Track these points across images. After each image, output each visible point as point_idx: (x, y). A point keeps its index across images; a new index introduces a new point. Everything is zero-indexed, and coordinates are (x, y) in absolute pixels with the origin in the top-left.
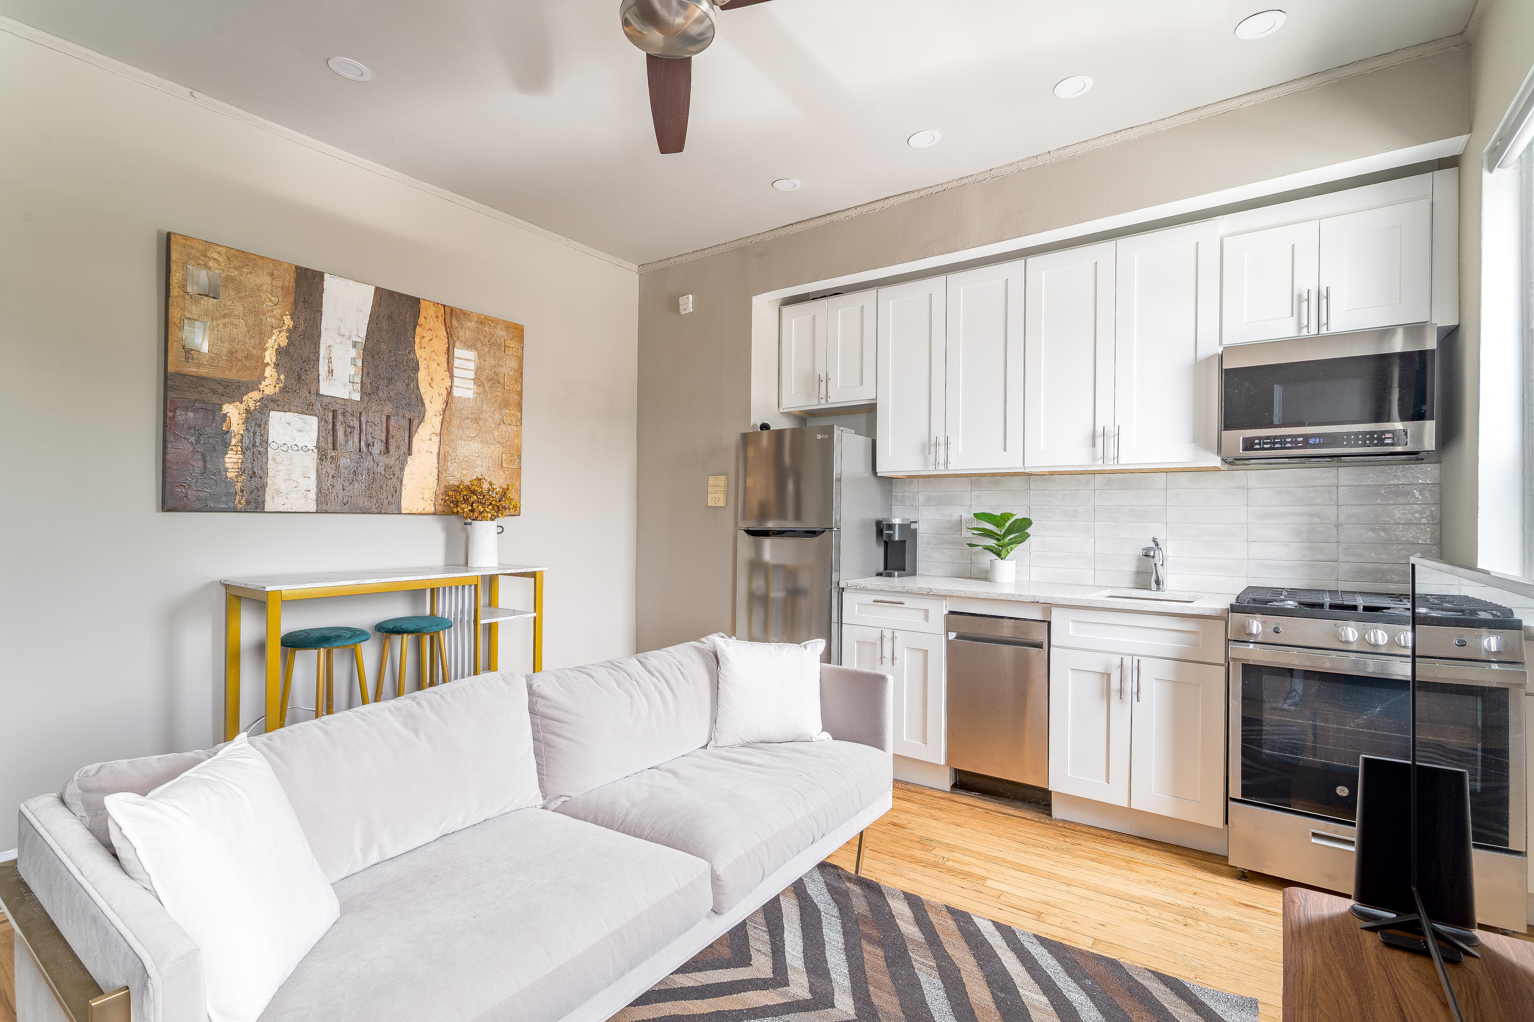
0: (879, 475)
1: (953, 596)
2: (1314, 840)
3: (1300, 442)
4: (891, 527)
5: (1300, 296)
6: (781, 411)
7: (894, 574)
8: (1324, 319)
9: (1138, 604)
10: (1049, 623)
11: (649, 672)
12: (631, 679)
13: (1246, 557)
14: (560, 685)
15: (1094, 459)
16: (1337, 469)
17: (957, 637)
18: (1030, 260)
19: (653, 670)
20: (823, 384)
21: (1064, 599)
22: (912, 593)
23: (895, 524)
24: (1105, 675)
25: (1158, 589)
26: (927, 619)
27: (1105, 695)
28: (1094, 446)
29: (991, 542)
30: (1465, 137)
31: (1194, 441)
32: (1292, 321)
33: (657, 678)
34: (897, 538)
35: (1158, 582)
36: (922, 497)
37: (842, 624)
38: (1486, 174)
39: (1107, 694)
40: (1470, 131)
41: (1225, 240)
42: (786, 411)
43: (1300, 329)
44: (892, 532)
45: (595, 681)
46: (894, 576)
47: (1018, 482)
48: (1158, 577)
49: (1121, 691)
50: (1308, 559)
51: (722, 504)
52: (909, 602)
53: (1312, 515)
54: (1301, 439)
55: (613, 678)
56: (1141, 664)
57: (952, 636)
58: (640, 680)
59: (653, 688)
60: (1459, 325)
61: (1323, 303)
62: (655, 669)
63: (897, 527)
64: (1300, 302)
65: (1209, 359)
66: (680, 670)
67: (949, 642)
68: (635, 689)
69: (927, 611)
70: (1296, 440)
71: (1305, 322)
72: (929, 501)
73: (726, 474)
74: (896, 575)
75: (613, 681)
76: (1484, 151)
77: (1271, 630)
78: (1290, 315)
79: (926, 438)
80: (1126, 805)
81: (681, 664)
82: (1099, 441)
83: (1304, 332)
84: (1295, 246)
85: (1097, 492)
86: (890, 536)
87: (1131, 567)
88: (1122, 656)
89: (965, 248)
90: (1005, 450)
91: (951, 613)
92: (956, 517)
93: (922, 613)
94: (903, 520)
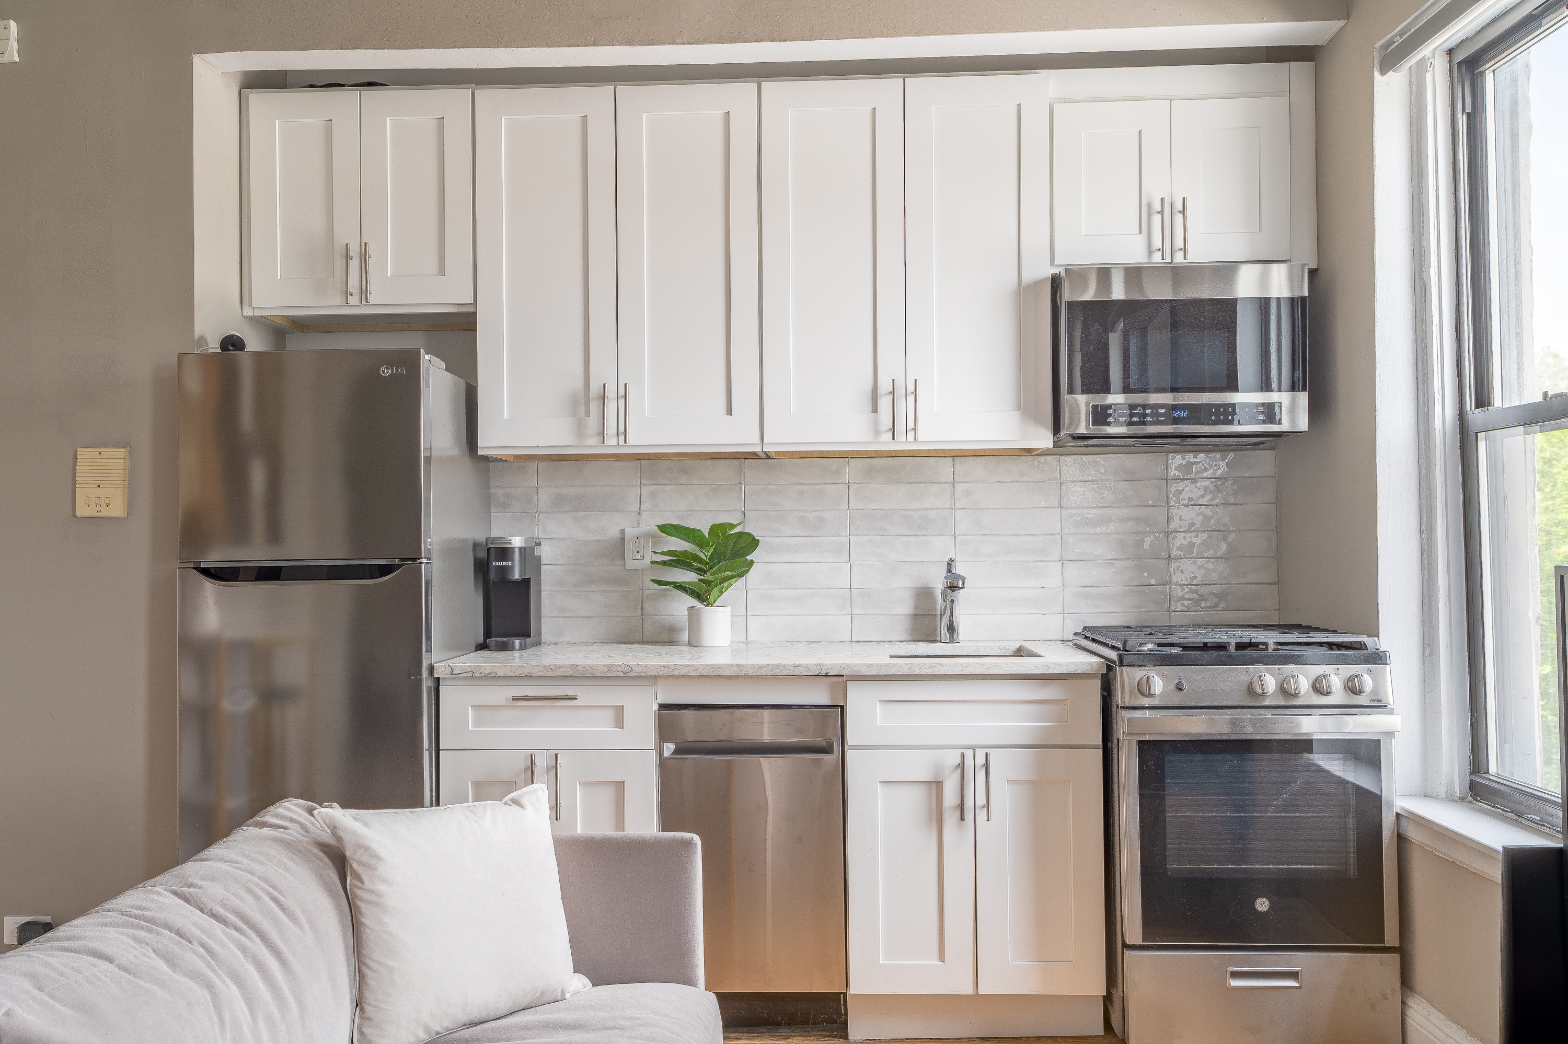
0: (480, 452)
1: (673, 676)
2: (1235, 983)
3: (1162, 415)
4: (504, 553)
5: (1149, 205)
6: (248, 312)
7: (513, 644)
8: (1179, 243)
9: (983, 665)
10: (842, 707)
11: (215, 916)
12: (190, 942)
13: (1061, 584)
14: (52, 997)
15: (877, 432)
16: (1167, 455)
17: (677, 751)
18: (768, 86)
19: (220, 910)
20: (354, 264)
21: (869, 666)
22: (593, 677)
23: (513, 548)
24: (934, 786)
25: (952, 640)
26: (619, 723)
27: (934, 818)
28: (875, 410)
29: (689, 577)
30: (1341, 23)
31: (1021, 407)
32: (1141, 240)
33: (238, 929)
34: (517, 576)
35: (951, 629)
36: (544, 497)
37: (438, 750)
38: (1377, 75)
39: (937, 817)
40: (1347, 18)
41: (1057, 108)
42: (258, 313)
43: (1150, 253)
44: (510, 564)
45: (120, 967)
46: (513, 649)
47: (723, 471)
48: (951, 621)
49: (961, 807)
50: (1136, 583)
51: (117, 510)
52: (586, 695)
53: (1138, 520)
54: (1163, 411)
55: (150, 950)
56: (991, 758)
57: (669, 748)
58: (210, 942)
59: (240, 955)
60: (1318, 269)
61: (1179, 218)
62: (224, 906)
63: (517, 551)
64: (1150, 215)
65: (1037, 284)
66: (274, 899)
67: (663, 764)
68: (211, 967)
69: (619, 711)
70: (1157, 411)
71: (1157, 243)
72: (558, 503)
73: (125, 444)
74: (517, 647)
75: (153, 955)
76: (1376, 46)
77: (1172, 687)
78: (1138, 232)
79: (579, 384)
80: (969, 991)
81: (271, 885)
82: (885, 403)
83: (1157, 258)
84: (1143, 132)
85: (853, 487)
86: (504, 571)
87: (904, 607)
88: (962, 751)
89: (674, 41)
90: (729, 412)
91: (663, 707)
92: (613, 532)
93: (609, 714)
94: (527, 540)
